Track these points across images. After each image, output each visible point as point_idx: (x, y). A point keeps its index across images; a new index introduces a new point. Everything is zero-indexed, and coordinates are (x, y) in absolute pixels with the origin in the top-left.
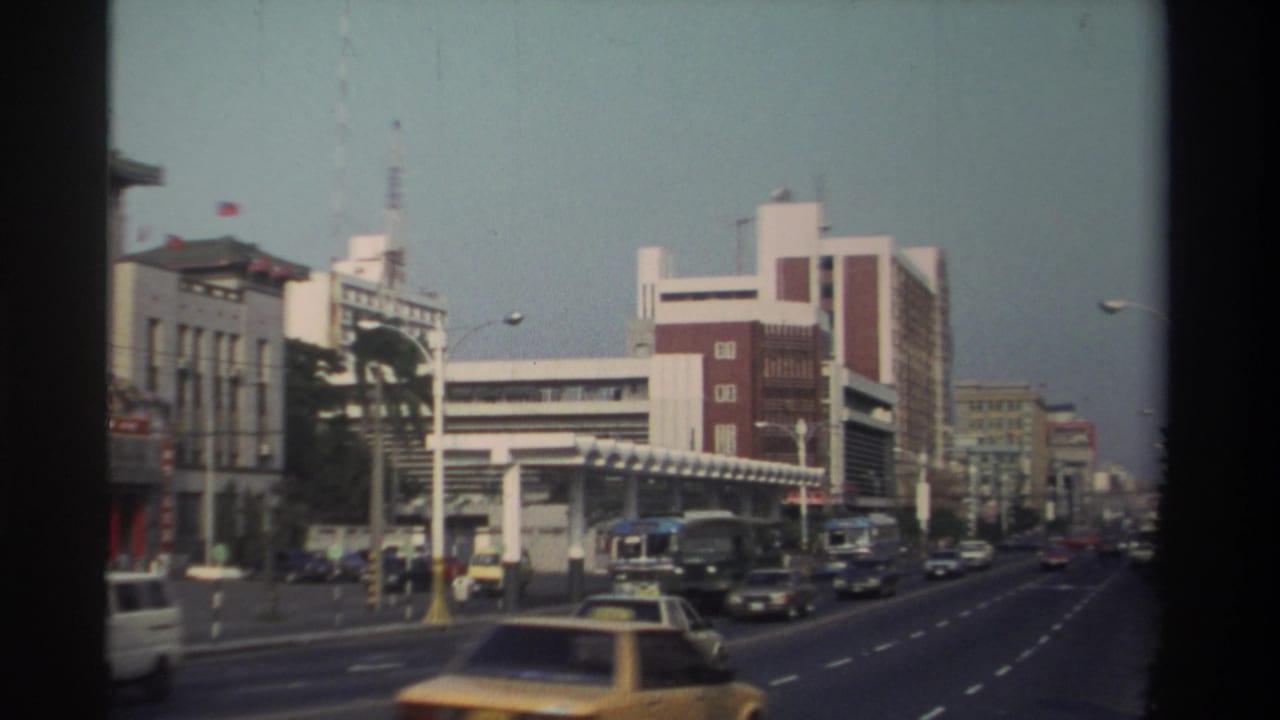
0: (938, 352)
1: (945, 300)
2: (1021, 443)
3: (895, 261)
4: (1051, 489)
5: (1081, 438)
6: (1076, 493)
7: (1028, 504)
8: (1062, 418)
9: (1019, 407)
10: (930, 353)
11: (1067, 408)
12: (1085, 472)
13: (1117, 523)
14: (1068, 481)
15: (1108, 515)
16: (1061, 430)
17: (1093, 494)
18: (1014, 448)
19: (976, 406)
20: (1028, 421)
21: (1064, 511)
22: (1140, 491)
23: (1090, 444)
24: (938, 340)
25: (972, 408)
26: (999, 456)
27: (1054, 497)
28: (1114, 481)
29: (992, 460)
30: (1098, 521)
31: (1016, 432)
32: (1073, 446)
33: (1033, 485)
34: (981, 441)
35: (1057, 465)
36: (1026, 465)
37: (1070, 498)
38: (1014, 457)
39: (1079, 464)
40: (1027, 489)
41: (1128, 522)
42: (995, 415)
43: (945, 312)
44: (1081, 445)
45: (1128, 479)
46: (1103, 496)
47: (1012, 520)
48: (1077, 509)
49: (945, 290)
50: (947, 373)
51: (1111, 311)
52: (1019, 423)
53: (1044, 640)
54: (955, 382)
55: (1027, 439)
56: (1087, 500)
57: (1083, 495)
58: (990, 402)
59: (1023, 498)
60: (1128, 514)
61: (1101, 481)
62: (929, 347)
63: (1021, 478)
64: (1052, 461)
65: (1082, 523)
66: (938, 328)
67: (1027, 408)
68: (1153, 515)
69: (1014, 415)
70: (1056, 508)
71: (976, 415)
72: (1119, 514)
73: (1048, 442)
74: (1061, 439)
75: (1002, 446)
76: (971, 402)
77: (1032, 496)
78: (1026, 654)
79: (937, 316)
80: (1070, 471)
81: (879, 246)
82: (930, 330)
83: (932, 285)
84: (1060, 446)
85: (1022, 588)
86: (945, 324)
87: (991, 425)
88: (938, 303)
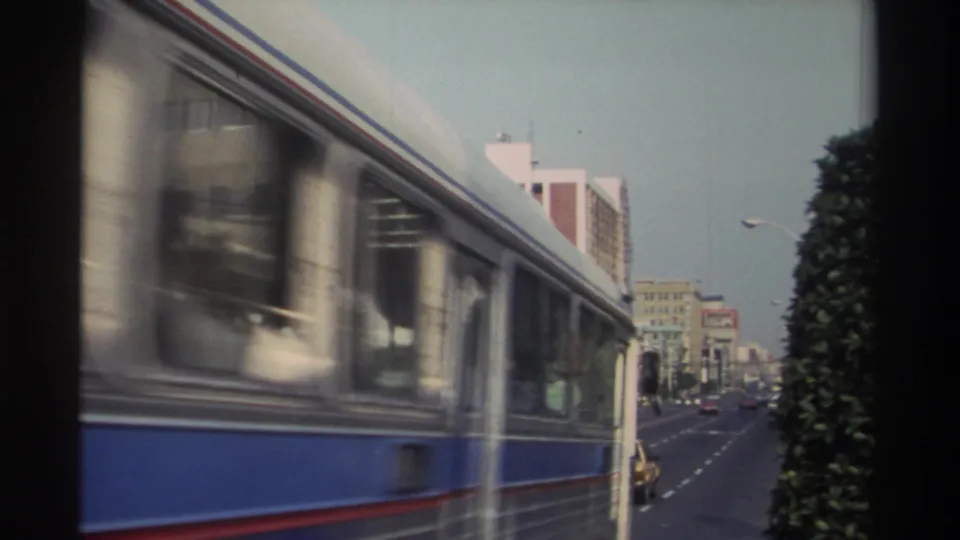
0: (621, 255)
1: (626, 216)
2: (682, 324)
3: (588, 187)
4: (705, 359)
5: (725, 321)
6: (724, 362)
7: (688, 370)
8: (715, 306)
9: (681, 298)
10: (615, 256)
11: (719, 298)
12: (731, 346)
13: (754, 385)
14: (718, 353)
15: (748, 379)
16: (712, 315)
17: (736, 363)
18: (677, 328)
19: (650, 296)
20: (688, 308)
21: (714, 376)
22: (771, 361)
23: (735, 325)
24: (621, 247)
25: (646, 298)
26: (667, 334)
27: (708, 365)
28: (753, 353)
29: (661, 337)
30: (741, 383)
31: (679, 316)
32: (720, 327)
33: (692, 357)
34: (653, 322)
35: (710, 342)
36: (686, 341)
37: (719, 366)
38: (677, 334)
39: (727, 341)
40: (686, 360)
41: (762, 385)
42: (664, 303)
43: (626, 226)
44: (728, 326)
45: (763, 353)
46: (745, 365)
47: (675, 382)
48: (723, 375)
49: (626, 209)
50: (627, 271)
51: (751, 226)
52: (682, 310)
53: (699, 471)
54: (634, 278)
55: (688, 322)
56: (732, 367)
57: (729, 364)
58: (660, 294)
59: (685, 365)
60: (763, 378)
61: (743, 354)
62: (614, 251)
63: (682, 351)
64: (707, 338)
65: (728, 385)
66: (621, 237)
67: (688, 298)
68: (779, 379)
69: (678, 303)
70: (708, 373)
71: (650, 304)
72: (756, 379)
73: (703, 325)
74: (713, 322)
75: (670, 327)
76: (646, 294)
77: (691, 364)
78: (686, 482)
79: (620, 228)
80: (720, 346)
81: (576, 176)
82: (615, 239)
83: (617, 205)
84: (714, 327)
85: (683, 432)
86: (626, 234)
87: (660, 311)
88: (620, 219)
